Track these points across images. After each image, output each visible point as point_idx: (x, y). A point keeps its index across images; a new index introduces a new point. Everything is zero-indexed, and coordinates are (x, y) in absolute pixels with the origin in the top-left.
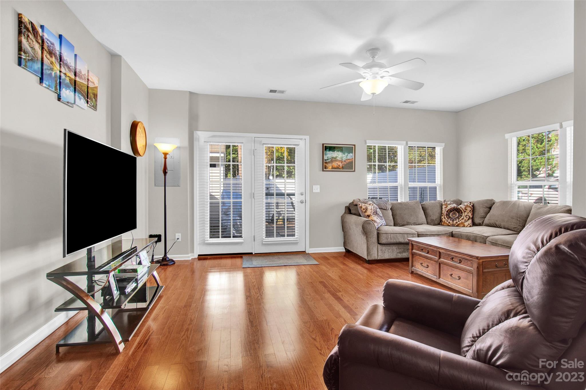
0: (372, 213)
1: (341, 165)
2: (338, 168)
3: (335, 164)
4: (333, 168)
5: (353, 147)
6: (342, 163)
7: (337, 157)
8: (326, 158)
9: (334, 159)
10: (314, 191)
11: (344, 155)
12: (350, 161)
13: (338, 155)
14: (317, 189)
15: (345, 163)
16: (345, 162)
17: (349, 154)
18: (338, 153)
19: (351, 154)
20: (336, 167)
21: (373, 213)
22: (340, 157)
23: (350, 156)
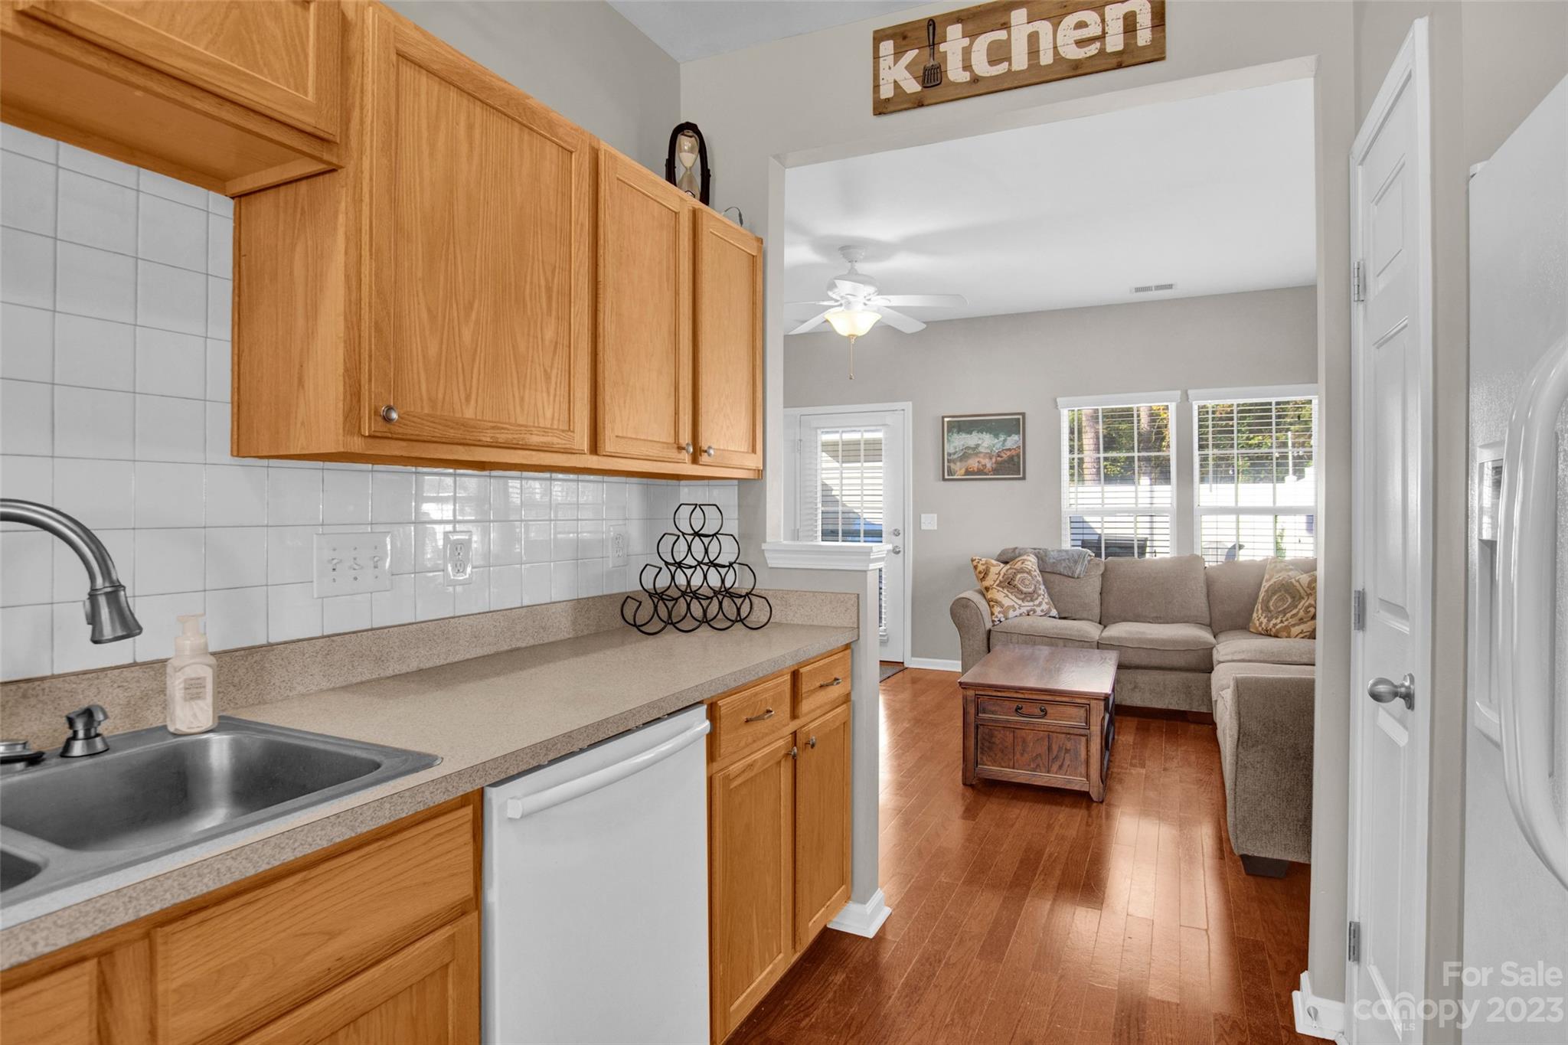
0: (998, 582)
1: (989, 466)
2: (980, 472)
3: (973, 463)
4: (967, 472)
5: (1019, 419)
6: (991, 459)
7: (978, 446)
8: (952, 451)
9: (970, 451)
10: (924, 527)
11: (996, 441)
12: (1014, 453)
13: (980, 442)
14: (929, 522)
15: (999, 459)
16: (999, 456)
17: (1010, 436)
18: (980, 435)
19: (1015, 437)
20: (976, 469)
21: (1001, 582)
22: (985, 444)
23: (1013, 441)
